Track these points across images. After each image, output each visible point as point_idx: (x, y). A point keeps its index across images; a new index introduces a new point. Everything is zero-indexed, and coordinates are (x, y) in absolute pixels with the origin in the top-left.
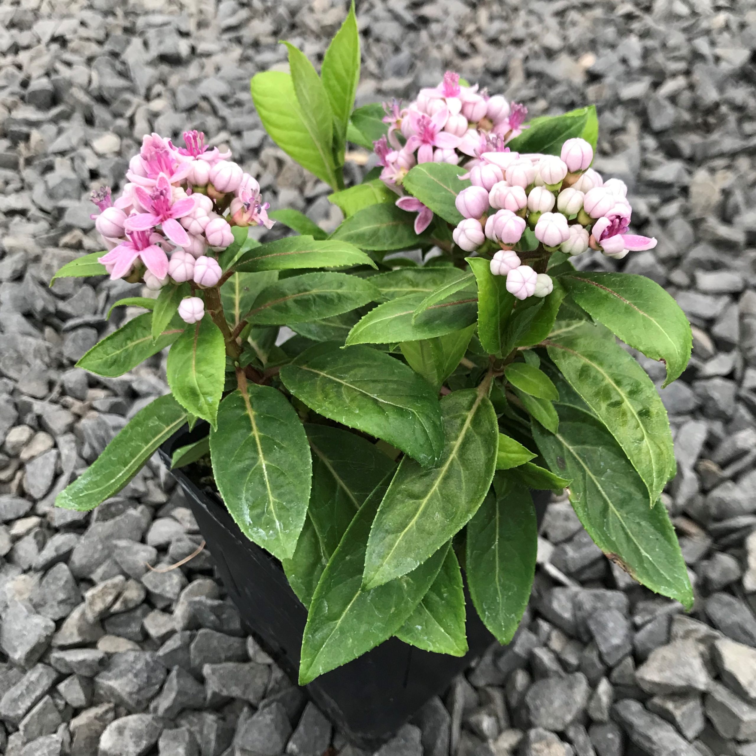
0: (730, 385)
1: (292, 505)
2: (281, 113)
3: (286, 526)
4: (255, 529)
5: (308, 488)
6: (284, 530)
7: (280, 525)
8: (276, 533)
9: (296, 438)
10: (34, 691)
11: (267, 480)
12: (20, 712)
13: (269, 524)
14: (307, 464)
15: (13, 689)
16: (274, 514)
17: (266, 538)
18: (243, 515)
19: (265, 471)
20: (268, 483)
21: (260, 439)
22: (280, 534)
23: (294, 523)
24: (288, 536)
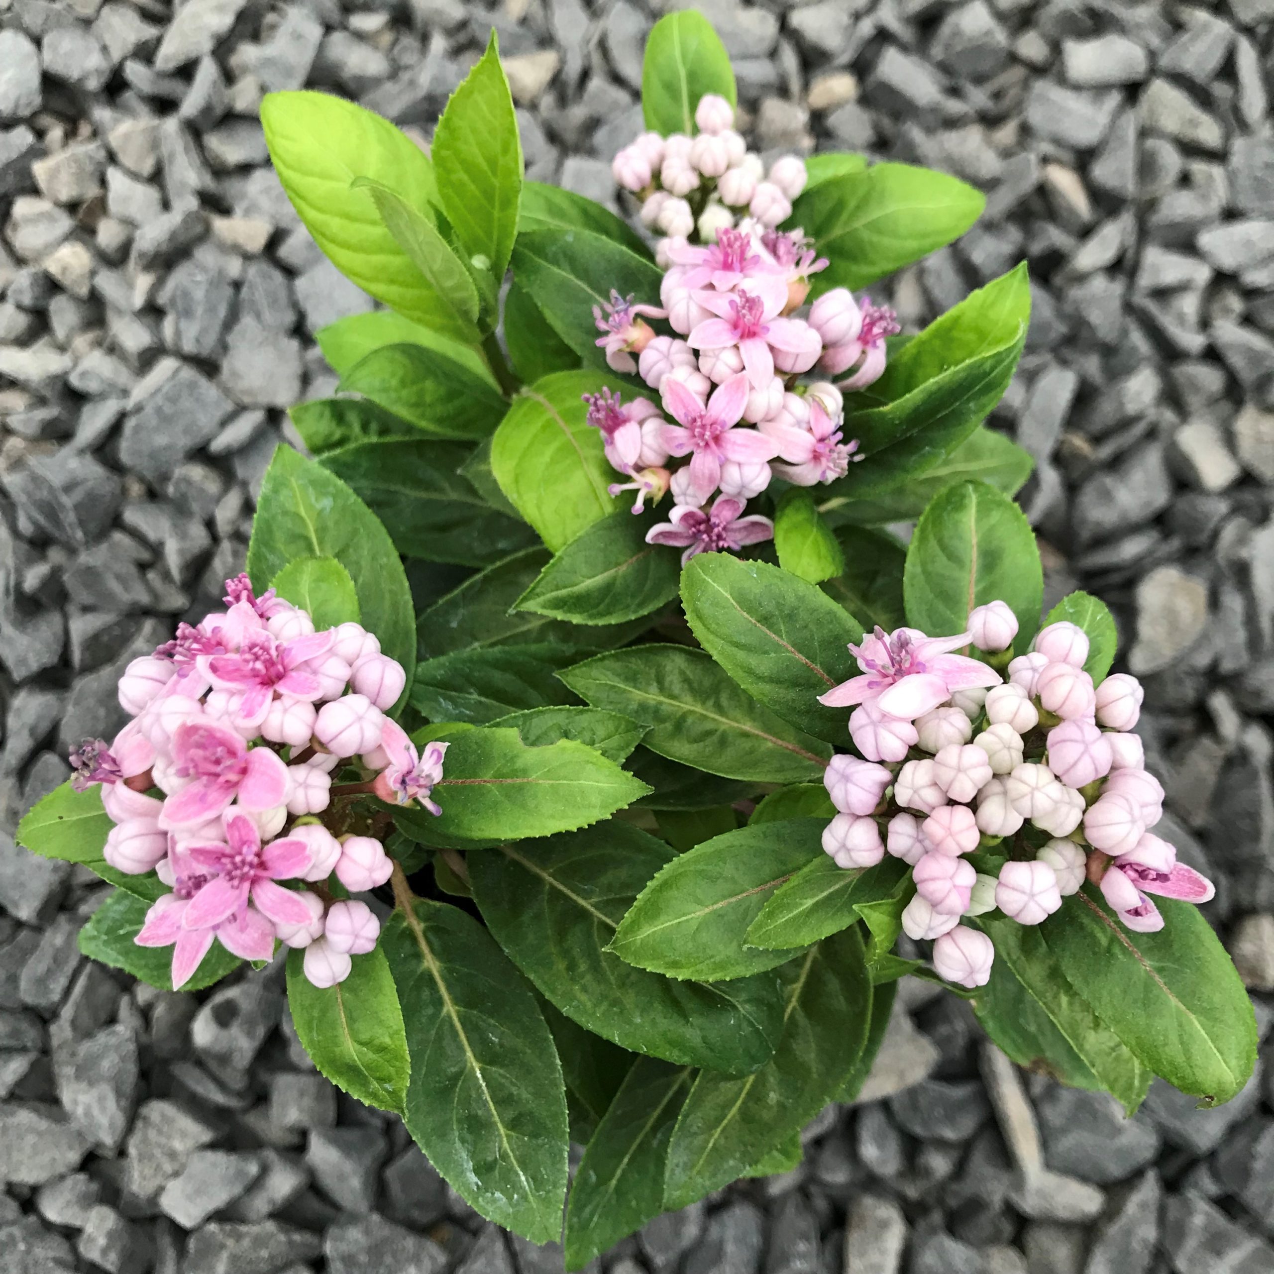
0: (1117, 288)
1: (540, 1141)
2: (348, 216)
3: (537, 1181)
4: (489, 1195)
5: (563, 1113)
6: (538, 1191)
7: (527, 1180)
8: (524, 1197)
9: (525, 1019)
10: (66, 962)
11: (489, 1099)
12: (56, 997)
13: (508, 1183)
14: (552, 1066)
15: (31, 961)
16: (512, 1159)
17: (511, 1210)
18: (463, 1172)
19: (481, 1081)
20: (491, 1104)
21: (460, 1019)
22: (531, 1198)
23: (551, 1178)
24: (546, 1201)
